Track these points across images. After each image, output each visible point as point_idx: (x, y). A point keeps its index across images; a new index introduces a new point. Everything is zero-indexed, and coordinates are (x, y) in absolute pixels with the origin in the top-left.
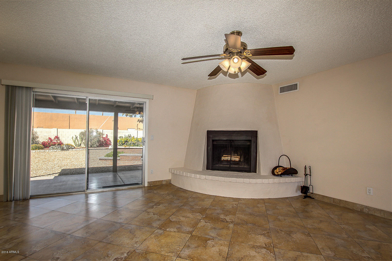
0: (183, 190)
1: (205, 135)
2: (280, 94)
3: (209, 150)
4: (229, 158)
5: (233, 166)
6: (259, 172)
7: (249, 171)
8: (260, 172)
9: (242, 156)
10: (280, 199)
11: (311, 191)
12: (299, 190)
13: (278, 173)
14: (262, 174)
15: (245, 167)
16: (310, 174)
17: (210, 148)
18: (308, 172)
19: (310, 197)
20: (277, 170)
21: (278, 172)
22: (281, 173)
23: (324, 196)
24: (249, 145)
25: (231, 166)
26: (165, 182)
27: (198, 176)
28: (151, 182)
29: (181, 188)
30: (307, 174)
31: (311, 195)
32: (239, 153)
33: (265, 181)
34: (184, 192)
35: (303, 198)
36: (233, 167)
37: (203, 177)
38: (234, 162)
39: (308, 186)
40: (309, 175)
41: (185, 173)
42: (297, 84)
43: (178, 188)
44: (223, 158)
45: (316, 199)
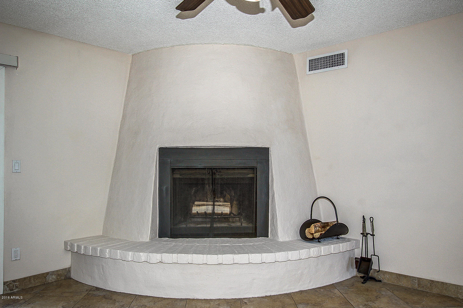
0: (104, 293)
1: (155, 158)
2: (308, 73)
3: (164, 193)
4: (209, 209)
5: (219, 225)
6: (275, 234)
7: (254, 235)
8: (278, 236)
9: (235, 202)
10: (322, 290)
11: (375, 267)
12: (352, 265)
13: (312, 234)
14: (281, 240)
15: (244, 225)
16: (373, 232)
17: (167, 189)
18: (369, 230)
19: (373, 279)
20: (312, 229)
21: (314, 233)
22: (321, 234)
23: (399, 276)
24: (252, 178)
25: (215, 225)
26: (54, 277)
27: (143, 256)
28: (14, 281)
29: (97, 289)
30: (367, 234)
31: (375, 275)
32: (228, 196)
33: (293, 255)
34: (106, 298)
35: (362, 283)
36: (218, 228)
37: (156, 257)
38: (219, 217)
39: (369, 257)
40: (371, 235)
41: (110, 251)
42: (343, 54)
43: (90, 290)
44: (195, 209)
45: (385, 281)
